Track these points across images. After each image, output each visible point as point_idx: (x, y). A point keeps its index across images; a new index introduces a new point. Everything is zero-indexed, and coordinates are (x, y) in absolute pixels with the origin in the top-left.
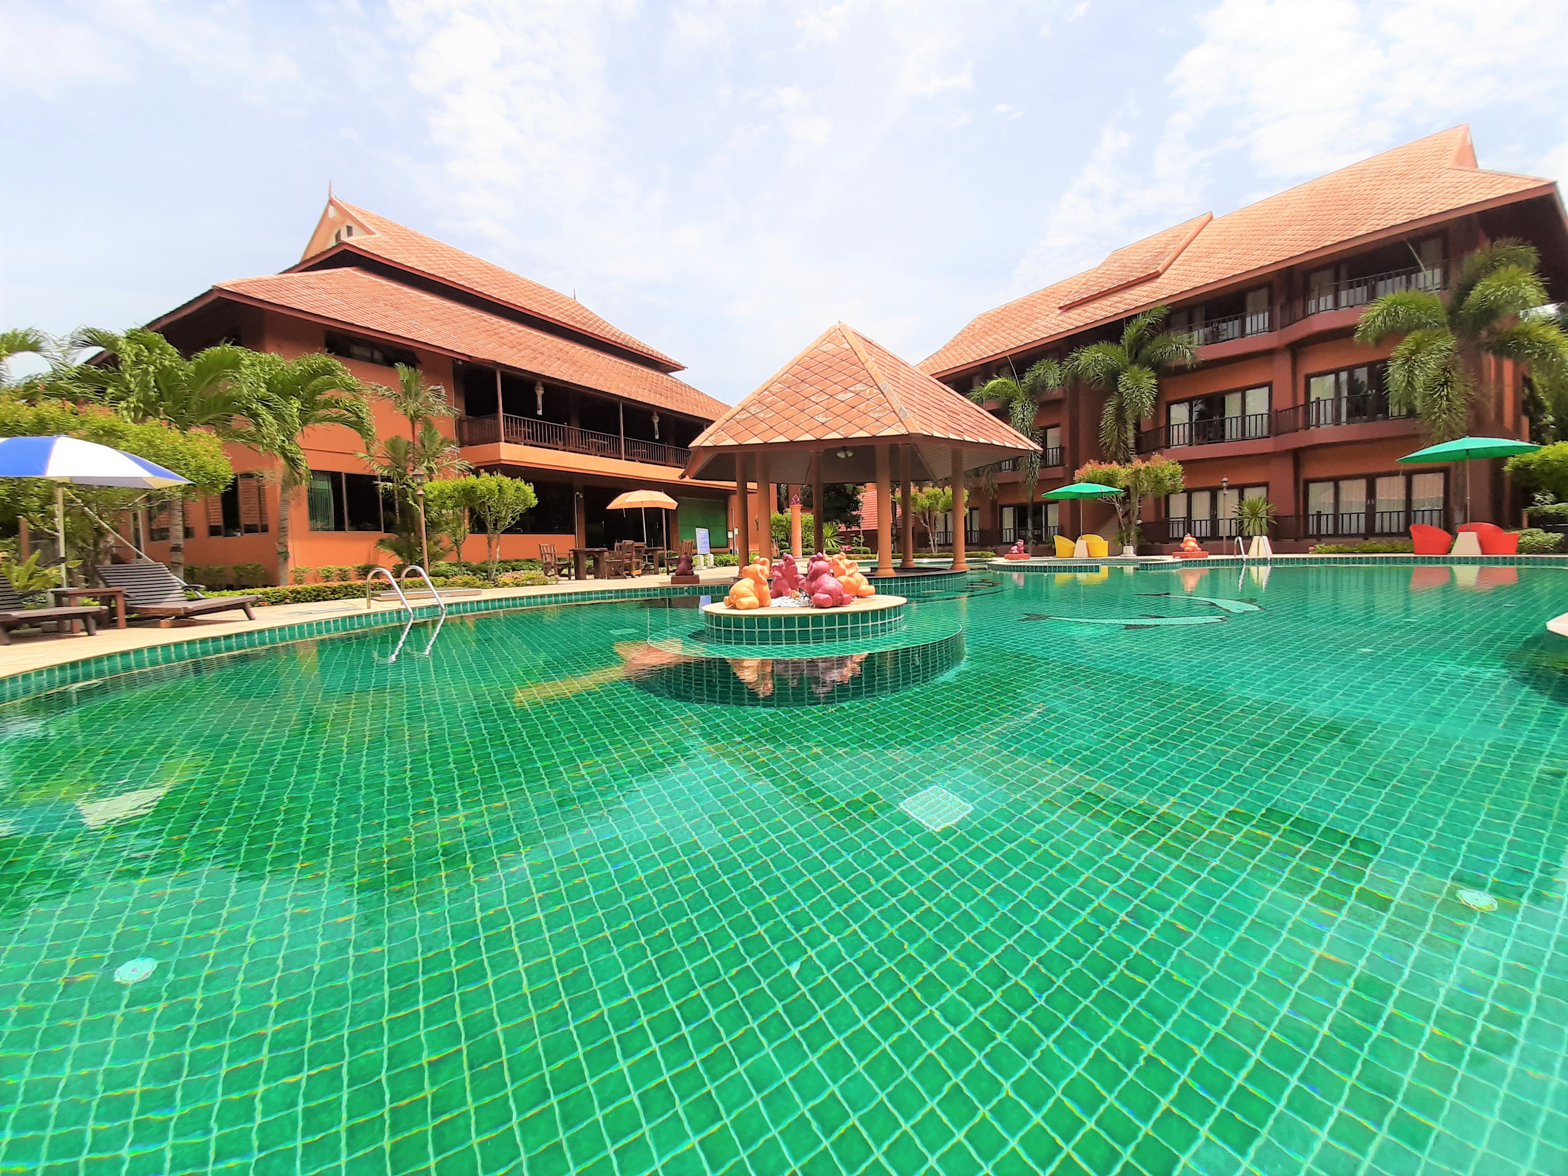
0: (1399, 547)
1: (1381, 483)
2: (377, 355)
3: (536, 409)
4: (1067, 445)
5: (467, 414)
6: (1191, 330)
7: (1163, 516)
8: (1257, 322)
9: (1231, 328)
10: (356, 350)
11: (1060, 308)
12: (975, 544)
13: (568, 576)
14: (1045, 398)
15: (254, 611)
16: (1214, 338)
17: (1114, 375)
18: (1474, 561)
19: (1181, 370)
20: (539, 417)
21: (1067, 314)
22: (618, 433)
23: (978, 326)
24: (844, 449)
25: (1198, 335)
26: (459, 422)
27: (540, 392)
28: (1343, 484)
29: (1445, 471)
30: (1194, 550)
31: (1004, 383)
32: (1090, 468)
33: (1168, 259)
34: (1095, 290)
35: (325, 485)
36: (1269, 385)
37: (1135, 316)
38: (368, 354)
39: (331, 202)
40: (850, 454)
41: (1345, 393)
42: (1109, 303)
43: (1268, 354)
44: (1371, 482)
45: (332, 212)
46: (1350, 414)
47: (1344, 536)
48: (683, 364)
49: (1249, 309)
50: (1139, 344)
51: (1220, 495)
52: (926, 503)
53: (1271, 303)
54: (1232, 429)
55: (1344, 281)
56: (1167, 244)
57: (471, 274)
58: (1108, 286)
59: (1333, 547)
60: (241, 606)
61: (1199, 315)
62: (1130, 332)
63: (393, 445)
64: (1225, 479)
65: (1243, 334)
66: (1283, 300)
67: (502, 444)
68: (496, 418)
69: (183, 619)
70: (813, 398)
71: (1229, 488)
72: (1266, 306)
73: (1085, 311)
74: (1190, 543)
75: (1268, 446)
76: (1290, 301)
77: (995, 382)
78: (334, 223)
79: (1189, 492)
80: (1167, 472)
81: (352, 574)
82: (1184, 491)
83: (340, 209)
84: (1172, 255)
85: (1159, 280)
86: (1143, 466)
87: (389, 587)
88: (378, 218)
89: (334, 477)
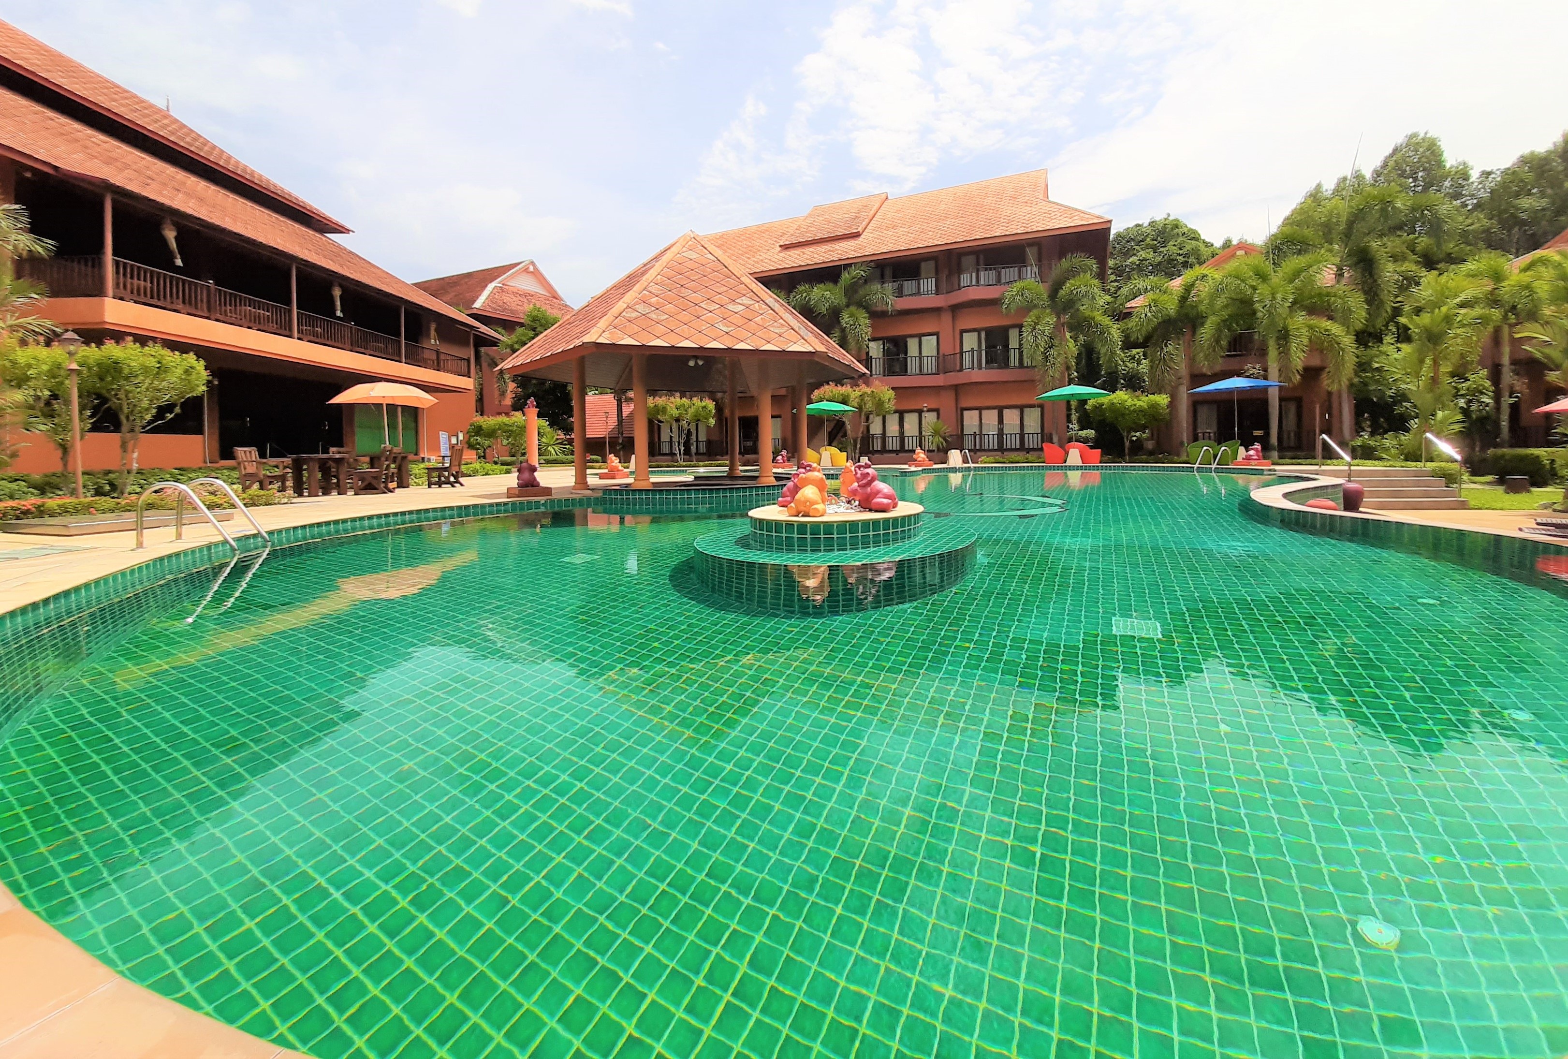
0: (1030, 459)
1: (1006, 412)
6: (883, 283)
8: (928, 284)
9: (909, 286)
11: (780, 247)
12: (703, 454)
16: (899, 293)
18: (1077, 468)
19: (883, 314)
22: (289, 303)
24: (696, 358)
25: (889, 288)
27: (170, 232)
28: (984, 412)
29: (1041, 406)
30: (924, 460)
32: (829, 389)
33: (864, 223)
36: (936, 334)
37: (850, 265)
40: (700, 363)
41: (984, 347)
43: (937, 310)
44: (1000, 410)
46: (987, 363)
47: (985, 450)
48: (348, 226)
49: (923, 275)
50: (852, 290)
51: (923, 414)
52: (675, 413)
53: (937, 272)
54: (912, 366)
55: (982, 267)
59: (991, 459)
61: (888, 272)
62: (845, 276)
64: (924, 404)
65: (918, 293)
66: (946, 272)
67: (110, 301)
68: (99, 264)
70: (703, 305)
71: (929, 410)
72: (933, 274)
74: (921, 455)
75: (940, 380)
76: (949, 276)
79: (901, 414)
82: (896, 412)
84: (867, 221)
85: (861, 239)
86: (868, 390)
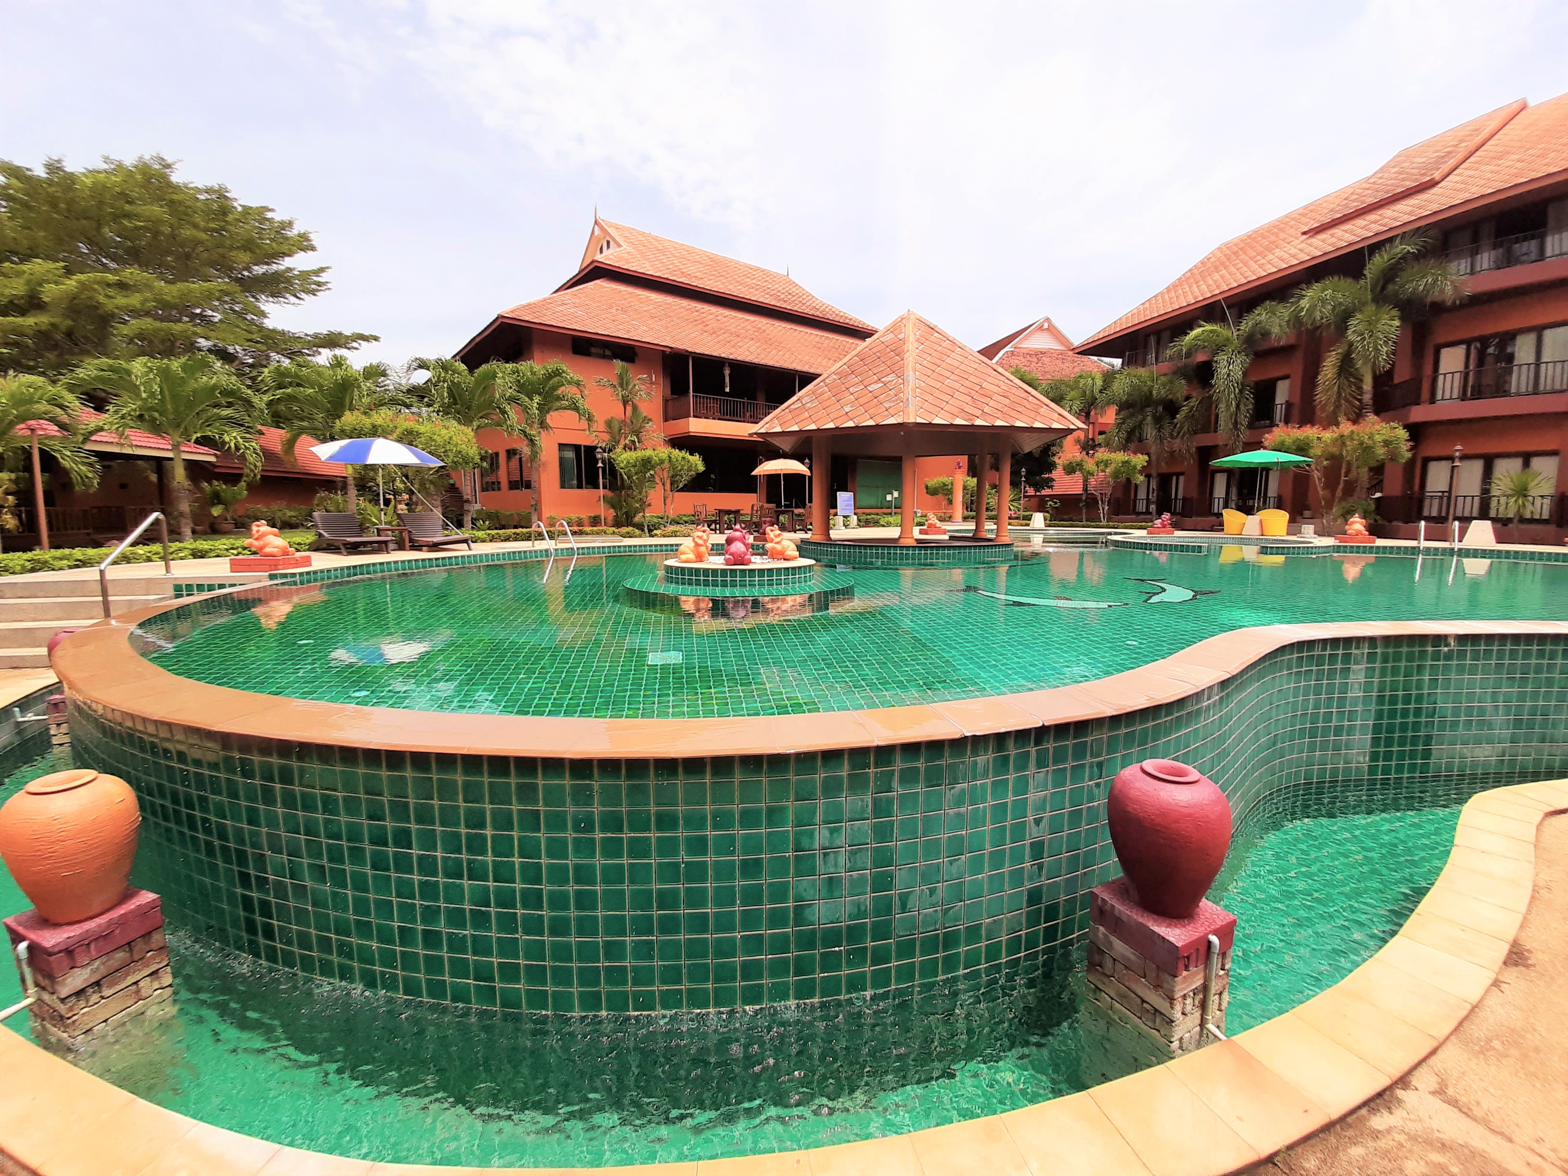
2: (608, 352)
3: (723, 386)
4: (1297, 400)
5: (672, 393)
7: (1416, 488)
9: (1526, 248)
10: (593, 350)
11: (1304, 233)
13: (715, 530)
14: (1265, 346)
15: (472, 545)
16: (1508, 261)
17: (1344, 317)
20: (727, 395)
21: (1310, 241)
23: (1213, 260)
25: (1485, 259)
26: (666, 401)
27: (727, 372)
30: (1358, 533)
31: (1211, 331)
33: (1455, 162)
34: (1355, 205)
35: (570, 454)
38: (601, 351)
39: (596, 222)
42: (1365, 223)
45: (597, 231)
50: (1390, 274)
56: (1461, 141)
57: (693, 269)
58: (1371, 200)
60: (465, 541)
62: (1378, 263)
63: (609, 424)
64: (1459, 447)
65: (1541, 256)
67: (691, 419)
68: (688, 396)
69: (434, 547)
73: (1332, 236)
77: (1199, 330)
78: (599, 240)
80: (1378, 438)
81: (586, 522)
83: (602, 228)
85: (1435, 190)
87: (566, 534)
88: (629, 230)
89: (577, 448)
